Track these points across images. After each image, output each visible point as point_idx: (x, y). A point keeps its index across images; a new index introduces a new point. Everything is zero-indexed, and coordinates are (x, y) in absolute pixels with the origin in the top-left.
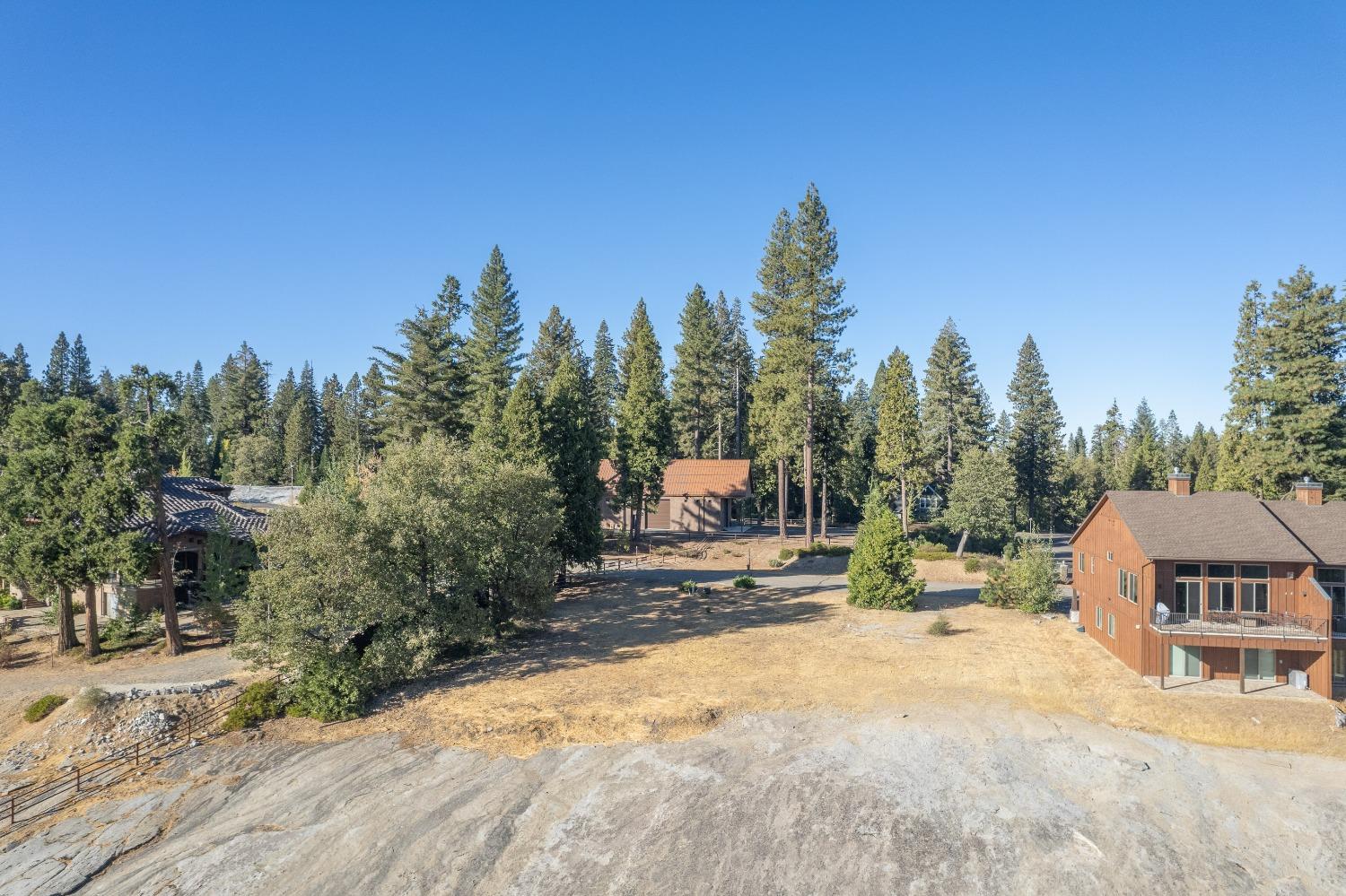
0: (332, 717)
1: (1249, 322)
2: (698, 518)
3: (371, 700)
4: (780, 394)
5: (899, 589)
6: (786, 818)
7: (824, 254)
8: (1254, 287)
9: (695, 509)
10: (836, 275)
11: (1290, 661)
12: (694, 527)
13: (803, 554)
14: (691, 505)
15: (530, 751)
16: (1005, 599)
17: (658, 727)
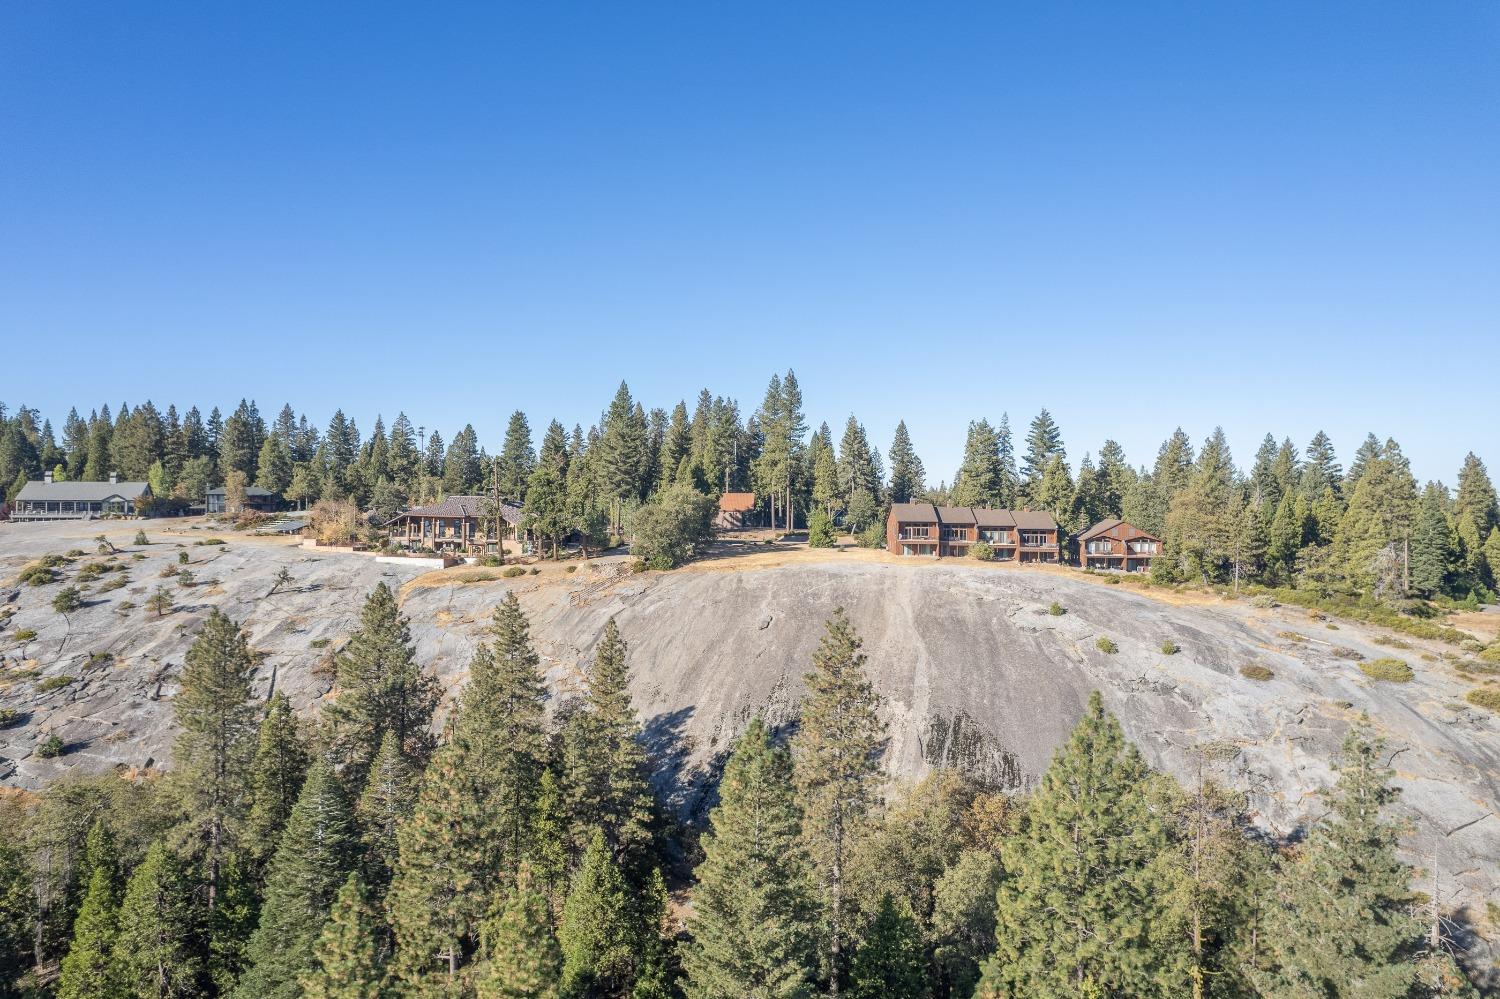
0: (665, 569)
1: (971, 436)
2: (731, 523)
3: (678, 562)
4: (775, 463)
5: (828, 540)
6: (804, 575)
7: (795, 399)
8: (973, 422)
9: (730, 519)
10: (801, 411)
11: (933, 547)
12: (729, 526)
13: (786, 535)
14: (727, 515)
15: (732, 571)
16: (866, 545)
17: (765, 566)
